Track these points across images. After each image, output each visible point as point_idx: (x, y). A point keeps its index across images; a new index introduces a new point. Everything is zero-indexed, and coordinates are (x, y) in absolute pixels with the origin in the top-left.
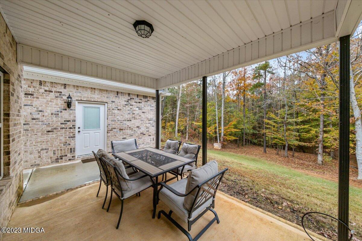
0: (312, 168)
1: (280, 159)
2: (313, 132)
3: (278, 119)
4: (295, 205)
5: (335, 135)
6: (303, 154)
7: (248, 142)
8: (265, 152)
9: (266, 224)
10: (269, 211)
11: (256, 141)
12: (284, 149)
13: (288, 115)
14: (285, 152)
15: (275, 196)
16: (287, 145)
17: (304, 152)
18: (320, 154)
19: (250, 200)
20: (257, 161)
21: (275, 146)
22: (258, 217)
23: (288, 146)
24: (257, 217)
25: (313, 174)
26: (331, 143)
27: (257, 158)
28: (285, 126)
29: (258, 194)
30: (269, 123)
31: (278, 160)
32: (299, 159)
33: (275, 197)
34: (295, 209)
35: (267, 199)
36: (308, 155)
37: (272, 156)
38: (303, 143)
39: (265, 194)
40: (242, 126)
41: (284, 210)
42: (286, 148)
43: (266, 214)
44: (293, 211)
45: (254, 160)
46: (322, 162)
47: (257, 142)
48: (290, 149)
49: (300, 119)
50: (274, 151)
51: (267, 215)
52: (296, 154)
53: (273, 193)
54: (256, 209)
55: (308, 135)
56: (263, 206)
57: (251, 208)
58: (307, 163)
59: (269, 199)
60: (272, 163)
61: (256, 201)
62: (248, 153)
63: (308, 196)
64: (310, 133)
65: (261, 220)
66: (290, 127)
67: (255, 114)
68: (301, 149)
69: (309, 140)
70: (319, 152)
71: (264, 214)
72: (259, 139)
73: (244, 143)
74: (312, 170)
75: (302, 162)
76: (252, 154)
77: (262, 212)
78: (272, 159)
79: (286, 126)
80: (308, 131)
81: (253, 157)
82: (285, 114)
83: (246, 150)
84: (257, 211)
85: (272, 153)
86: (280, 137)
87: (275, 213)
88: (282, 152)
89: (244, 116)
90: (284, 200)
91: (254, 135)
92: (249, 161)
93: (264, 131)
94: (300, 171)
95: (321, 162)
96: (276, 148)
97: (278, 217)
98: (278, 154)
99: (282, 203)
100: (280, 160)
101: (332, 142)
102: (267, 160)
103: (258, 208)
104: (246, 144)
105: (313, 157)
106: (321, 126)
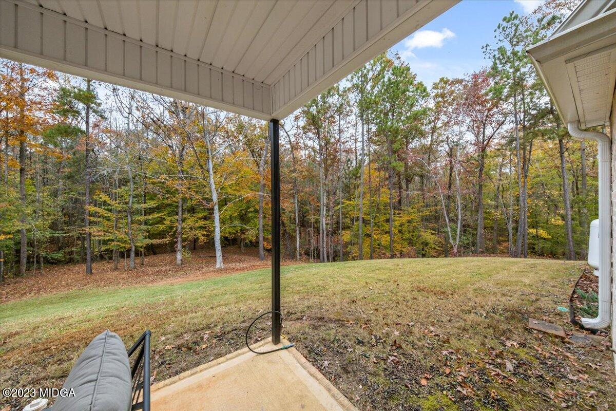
0: (172, 272)
1: (124, 276)
2: (167, 223)
3: (117, 205)
4: (215, 328)
5: (190, 223)
6: (155, 257)
7: (38, 262)
8: (89, 271)
9: (209, 387)
10: (197, 365)
11: (60, 255)
12: (129, 256)
13: (134, 197)
14: (132, 261)
15: (185, 335)
16: (133, 249)
17: (155, 254)
18: (179, 250)
19: (157, 374)
20: (77, 296)
21: (106, 256)
22: (193, 388)
23: (135, 249)
24: (190, 389)
25: (177, 280)
26: (187, 234)
27: (74, 290)
28: (129, 216)
29: (160, 352)
30: (99, 213)
31: (120, 279)
32: (152, 266)
33: (187, 337)
34: (219, 334)
35: (179, 348)
36: (161, 257)
37: (106, 276)
38: (158, 240)
39: (170, 344)
40: (17, 223)
41: (211, 346)
42: (133, 254)
43: (199, 371)
44: (220, 337)
45: (67, 298)
46: (182, 260)
47: (65, 257)
48: (138, 254)
49: (151, 204)
50: (106, 266)
51: (201, 371)
52: (146, 260)
53: (178, 333)
54: (180, 379)
55: (161, 227)
56: (183, 365)
57: (170, 384)
58: (163, 269)
59: (182, 345)
60: (112, 288)
61: (167, 366)
62: (44, 287)
63: (212, 308)
64: (164, 224)
65: (200, 387)
66: (138, 218)
67: (55, 194)
68: (152, 250)
69: (161, 235)
70: (178, 248)
71: (196, 375)
72: (67, 250)
73: (24, 268)
74: (174, 276)
75: (156, 269)
76: (57, 288)
77: (192, 375)
78: (109, 282)
79: (131, 217)
80: (161, 221)
81: (63, 293)
82: (130, 195)
83: (32, 282)
84: (185, 380)
85: (106, 271)
86: (122, 236)
87: (205, 359)
88: (124, 263)
89: (24, 198)
90: (199, 332)
91: (53, 240)
92: (56, 306)
93: (87, 229)
94: (161, 283)
95: (180, 262)
96: (111, 258)
97: (215, 361)
98: (116, 269)
99: (202, 338)
100: (123, 279)
101: (189, 232)
102: (98, 286)
103: (182, 375)
104: (28, 269)
105: (167, 257)
106: (180, 213)
